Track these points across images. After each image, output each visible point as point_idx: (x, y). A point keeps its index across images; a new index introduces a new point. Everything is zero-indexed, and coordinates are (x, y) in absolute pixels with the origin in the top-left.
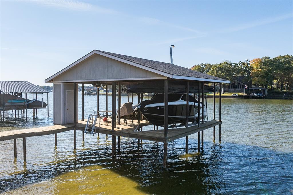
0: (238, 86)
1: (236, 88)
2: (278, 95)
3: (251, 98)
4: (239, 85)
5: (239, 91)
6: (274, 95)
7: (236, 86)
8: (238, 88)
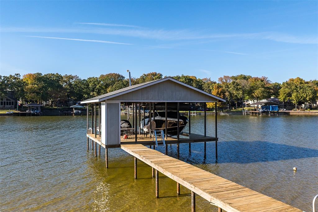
0: (7, 102)
1: (5, 104)
2: (51, 111)
3: (28, 116)
4: (9, 101)
5: (8, 108)
6: (46, 111)
7: (5, 102)
8: (7, 104)
